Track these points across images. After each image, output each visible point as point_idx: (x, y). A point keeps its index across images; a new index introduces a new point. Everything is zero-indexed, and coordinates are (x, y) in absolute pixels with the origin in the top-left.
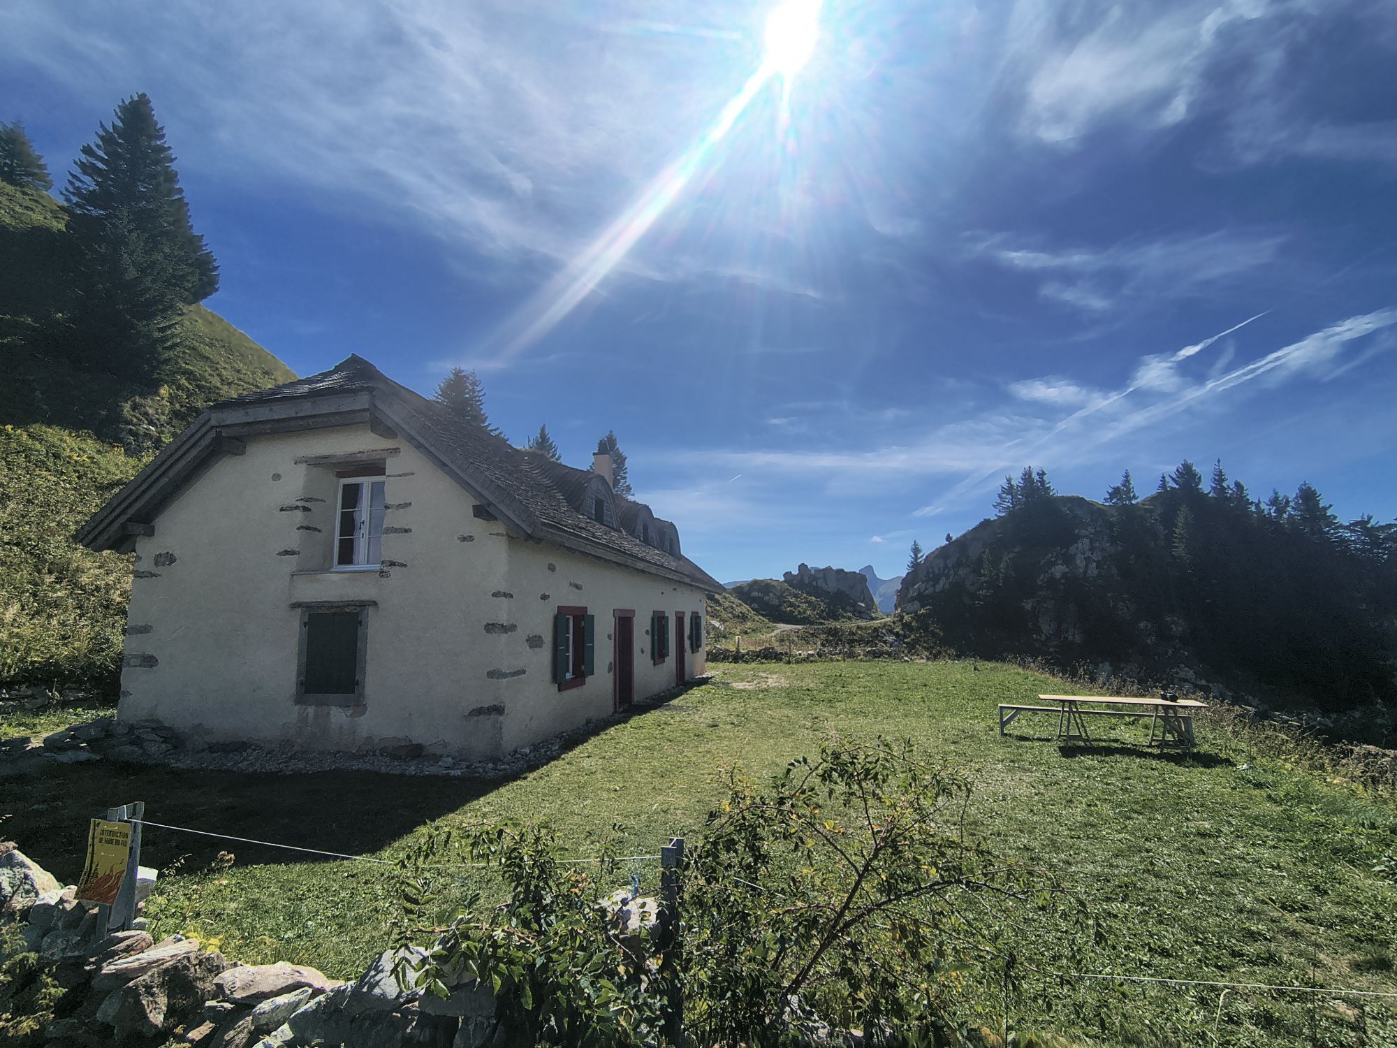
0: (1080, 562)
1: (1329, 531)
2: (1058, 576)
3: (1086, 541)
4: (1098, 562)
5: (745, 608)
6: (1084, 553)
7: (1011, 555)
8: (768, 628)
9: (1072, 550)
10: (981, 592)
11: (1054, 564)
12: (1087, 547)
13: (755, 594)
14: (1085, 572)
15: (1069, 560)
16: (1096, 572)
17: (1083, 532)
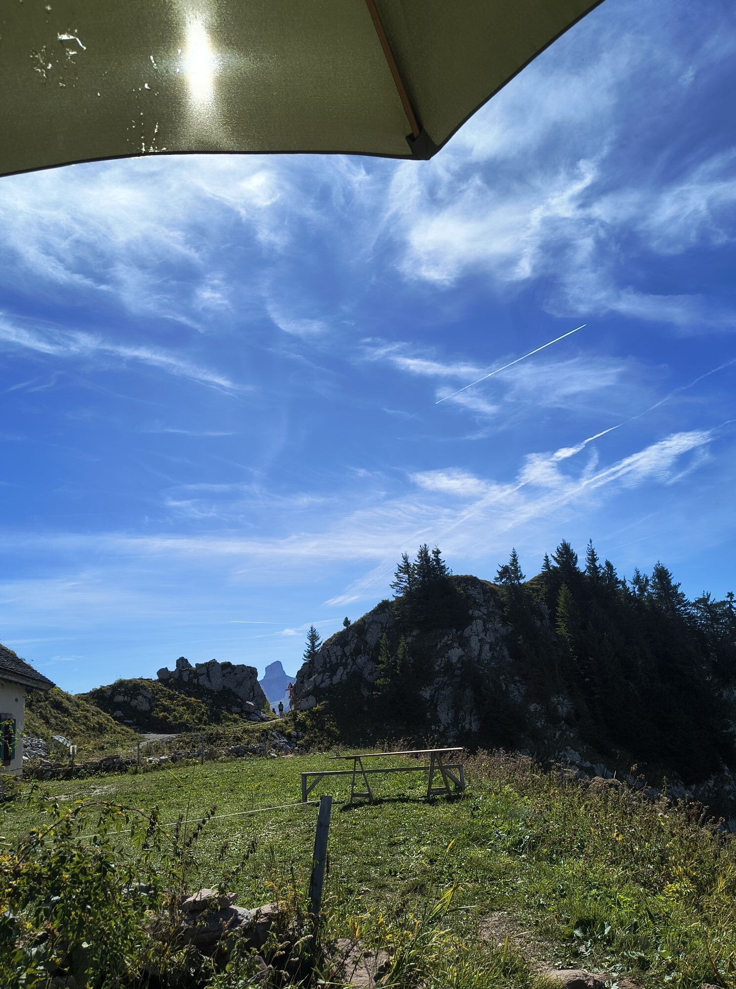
0: (474, 643)
1: (680, 608)
2: (454, 660)
3: (480, 622)
4: (491, 644)
5: (104, 717)
6: (478, 635)
7: (409, 640)
8: (133, 740)
9: (467, 632)
10: (378, 681)
11: (450, 647)
12: (481, 628)
13: (120, 698)
14: (480, 654)
15: (464, 643)
16: (489, 655)
17: (477, 613)
